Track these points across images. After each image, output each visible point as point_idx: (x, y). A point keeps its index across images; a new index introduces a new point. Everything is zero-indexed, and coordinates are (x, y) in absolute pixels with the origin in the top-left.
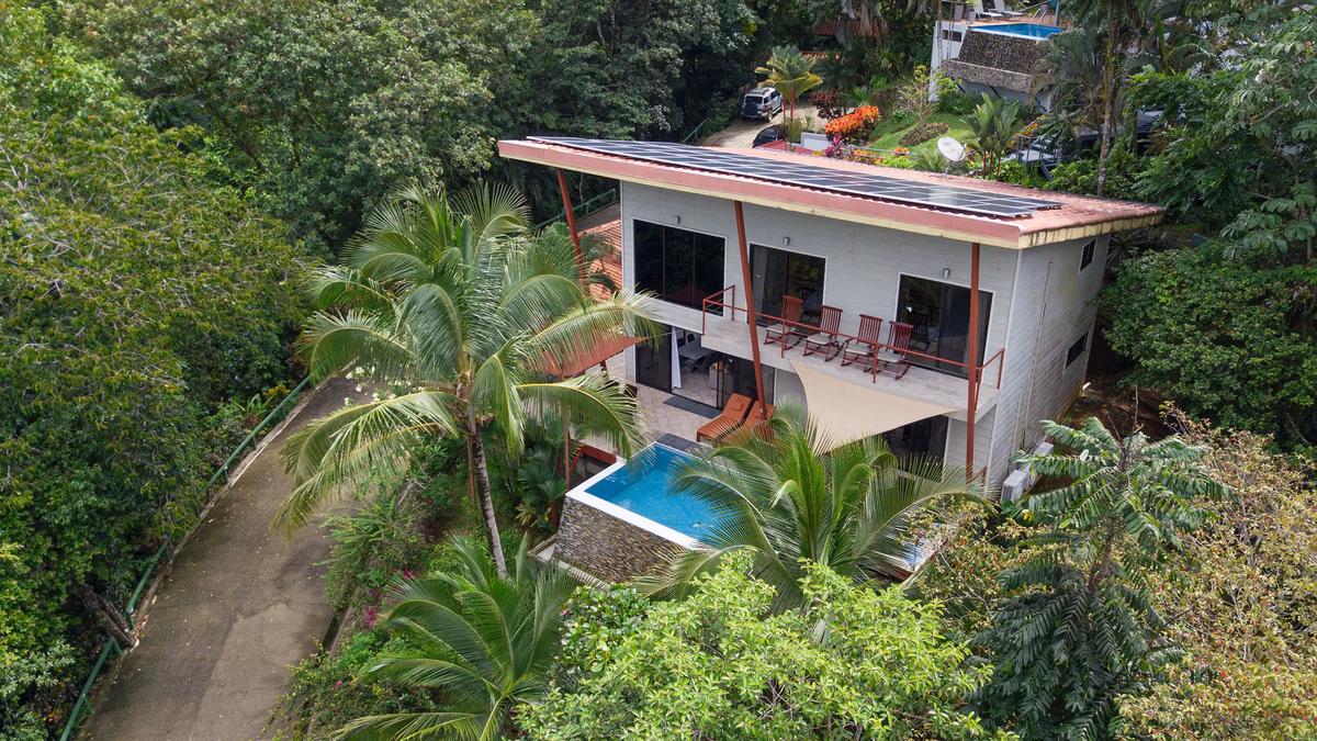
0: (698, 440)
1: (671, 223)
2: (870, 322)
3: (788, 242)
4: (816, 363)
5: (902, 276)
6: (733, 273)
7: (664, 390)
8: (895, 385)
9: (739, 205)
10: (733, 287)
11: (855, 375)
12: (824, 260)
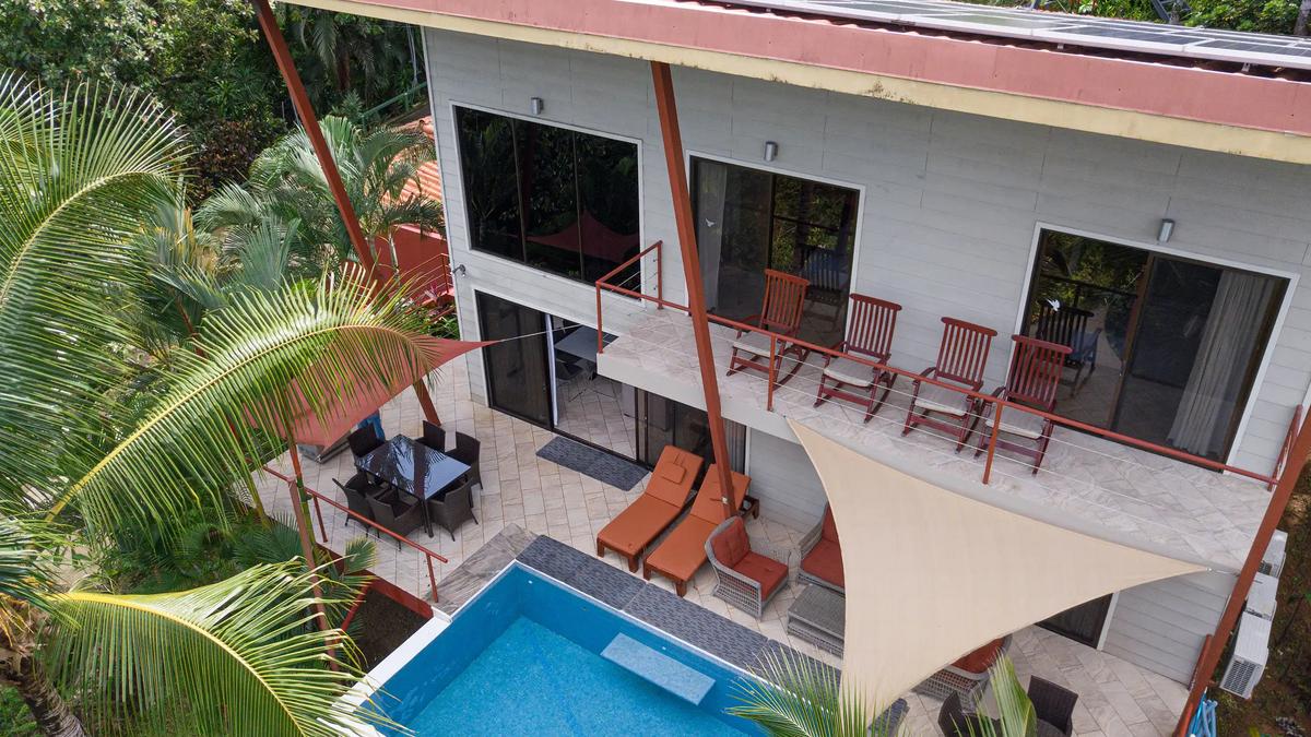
0: (601, 552)
1: (524, 111)
2: (964, 334)
3: (775, 153)
4: (843, 420)
5: (1044, 232)
6: (658, 217)
7: (541, 424)
8: (1032, 490)
9: (662, 71)
10: (659, 245)
11: (934, 456)
12: (859, 191)
